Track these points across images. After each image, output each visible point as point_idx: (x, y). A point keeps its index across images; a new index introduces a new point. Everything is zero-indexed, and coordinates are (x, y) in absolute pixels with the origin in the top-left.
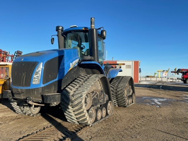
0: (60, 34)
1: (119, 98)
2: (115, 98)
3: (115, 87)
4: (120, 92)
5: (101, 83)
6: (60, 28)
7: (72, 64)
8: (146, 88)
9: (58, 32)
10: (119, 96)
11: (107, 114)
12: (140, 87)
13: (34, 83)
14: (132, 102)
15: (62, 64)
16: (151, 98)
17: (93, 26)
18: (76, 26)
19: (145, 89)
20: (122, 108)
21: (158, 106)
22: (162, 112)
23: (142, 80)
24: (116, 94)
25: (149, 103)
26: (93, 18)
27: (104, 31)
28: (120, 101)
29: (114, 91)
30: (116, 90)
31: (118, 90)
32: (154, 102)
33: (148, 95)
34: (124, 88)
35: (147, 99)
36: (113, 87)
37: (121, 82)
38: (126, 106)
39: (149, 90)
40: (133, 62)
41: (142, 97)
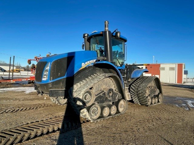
0: (86, 40)
1: (140, 97)
2: (137, 97)
3: (137, 87)
4: (140, 92)
5: (114, 81)
6: (86, 35)
7: (85, 64)
8: (187, 89)
9: (85, 39)
10: (140, 95)
11: (118, 112)
12: (181, 87)
13: (43, 79)
14: (158, 102)
15: (71, 64)
16: (185, 99)
17: (107, 28)
18: (96, 31)
19: (185, 90)
20: (143, 107)
21: (188, 109)
22: (188, 116)
23: (188, 81)
24: (137, 93)
25: (179, 104)
26: (107, 22)
27: (118, 32)
28: (141, 100)
29: (136, 90)
30: (137, 89)
31: (139, 89)
32: (186, 103)
33: (184, 95)
34: (145, 87)
35: (180, 99)
36: (135, 86)
37: (144, 82)
38: (148, 106)
39: (190, 91)
40: (177, 65)
41: (175, 98)
